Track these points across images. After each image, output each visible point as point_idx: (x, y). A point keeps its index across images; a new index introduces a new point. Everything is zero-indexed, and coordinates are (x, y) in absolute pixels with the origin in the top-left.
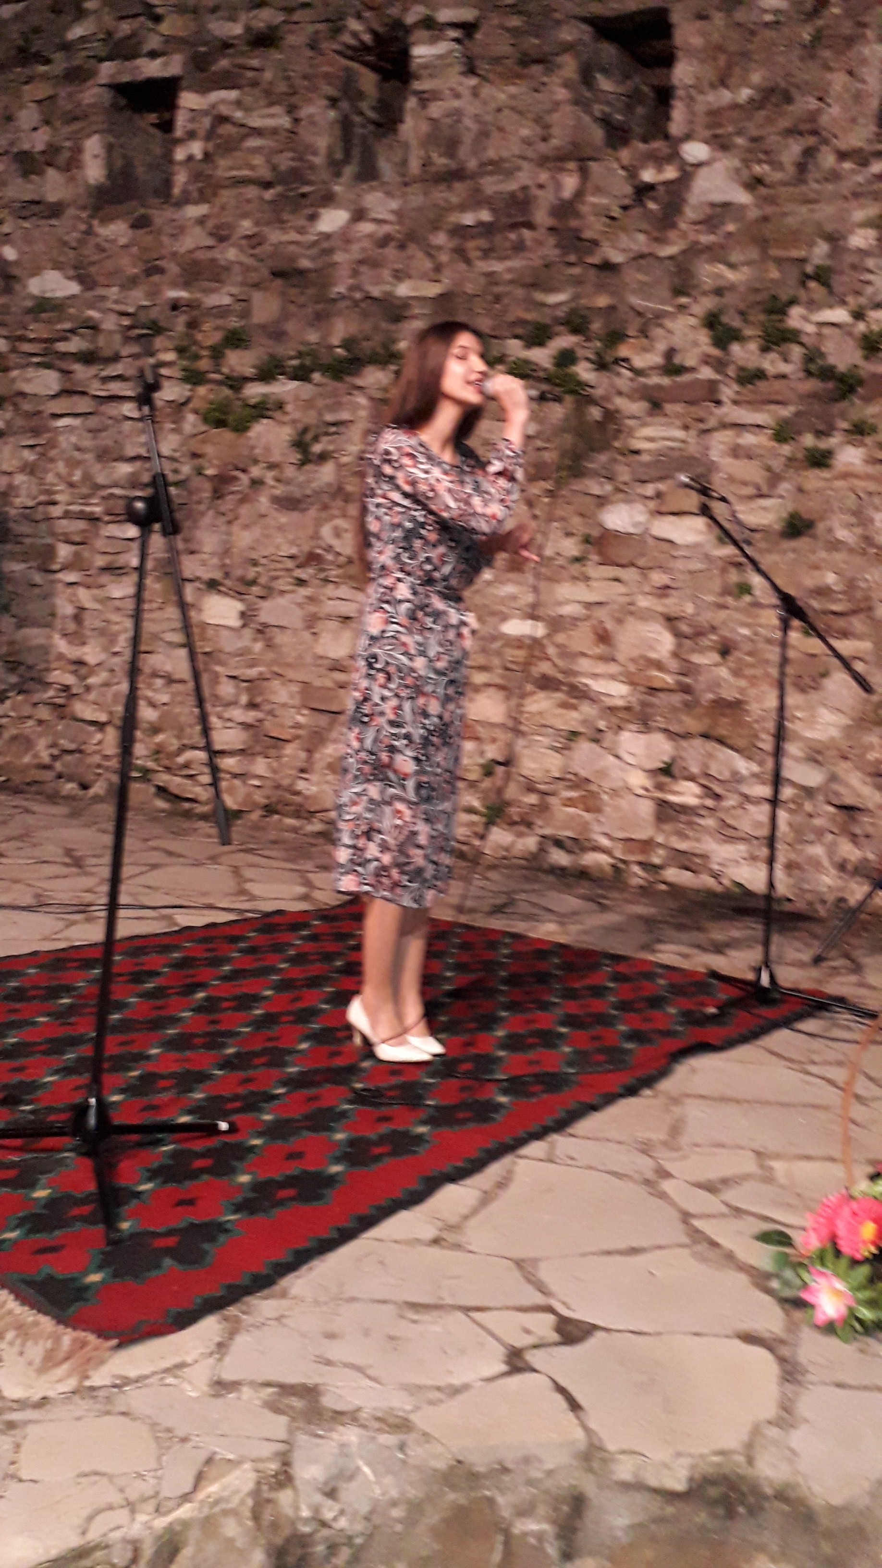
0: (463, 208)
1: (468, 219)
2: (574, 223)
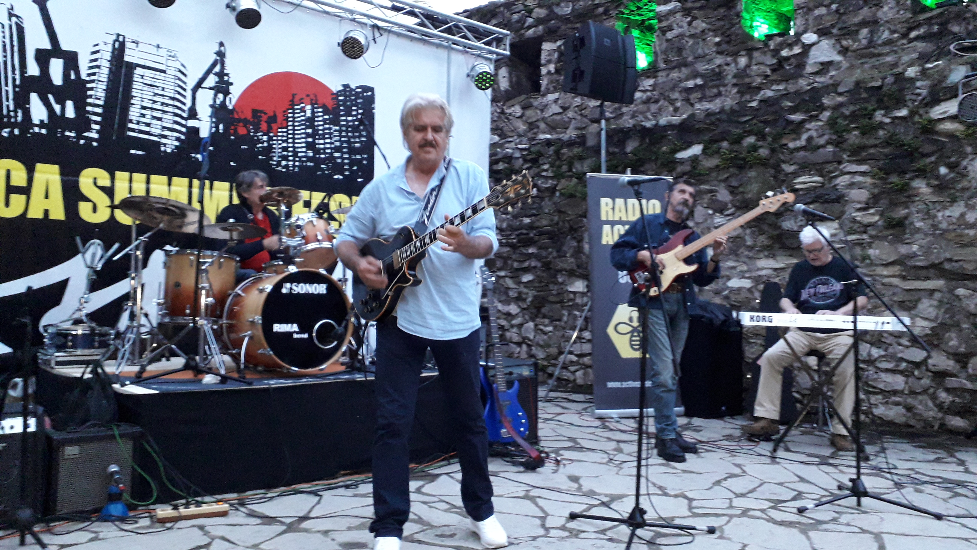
0: (687, 79)
1: (690, 84)
2: (747, 80)
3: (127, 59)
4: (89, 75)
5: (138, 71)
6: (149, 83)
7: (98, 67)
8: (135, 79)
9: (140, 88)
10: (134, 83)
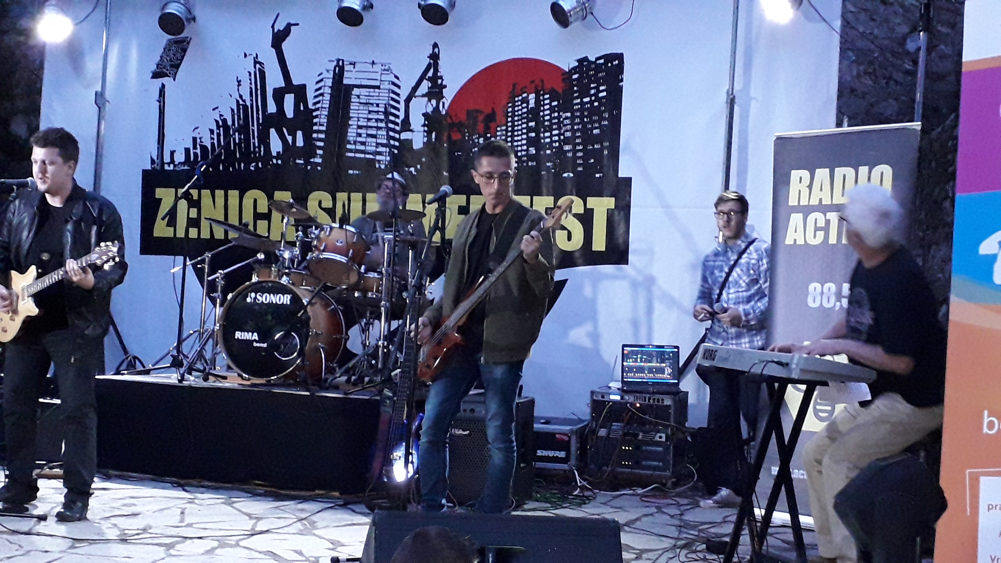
3: (346, 81)
4: (315, 104)
5: (356, 91)
6: (364, 101)
7: (322, 95)
8: (352, 100)
9: (357, 108)
10: (352, 104)
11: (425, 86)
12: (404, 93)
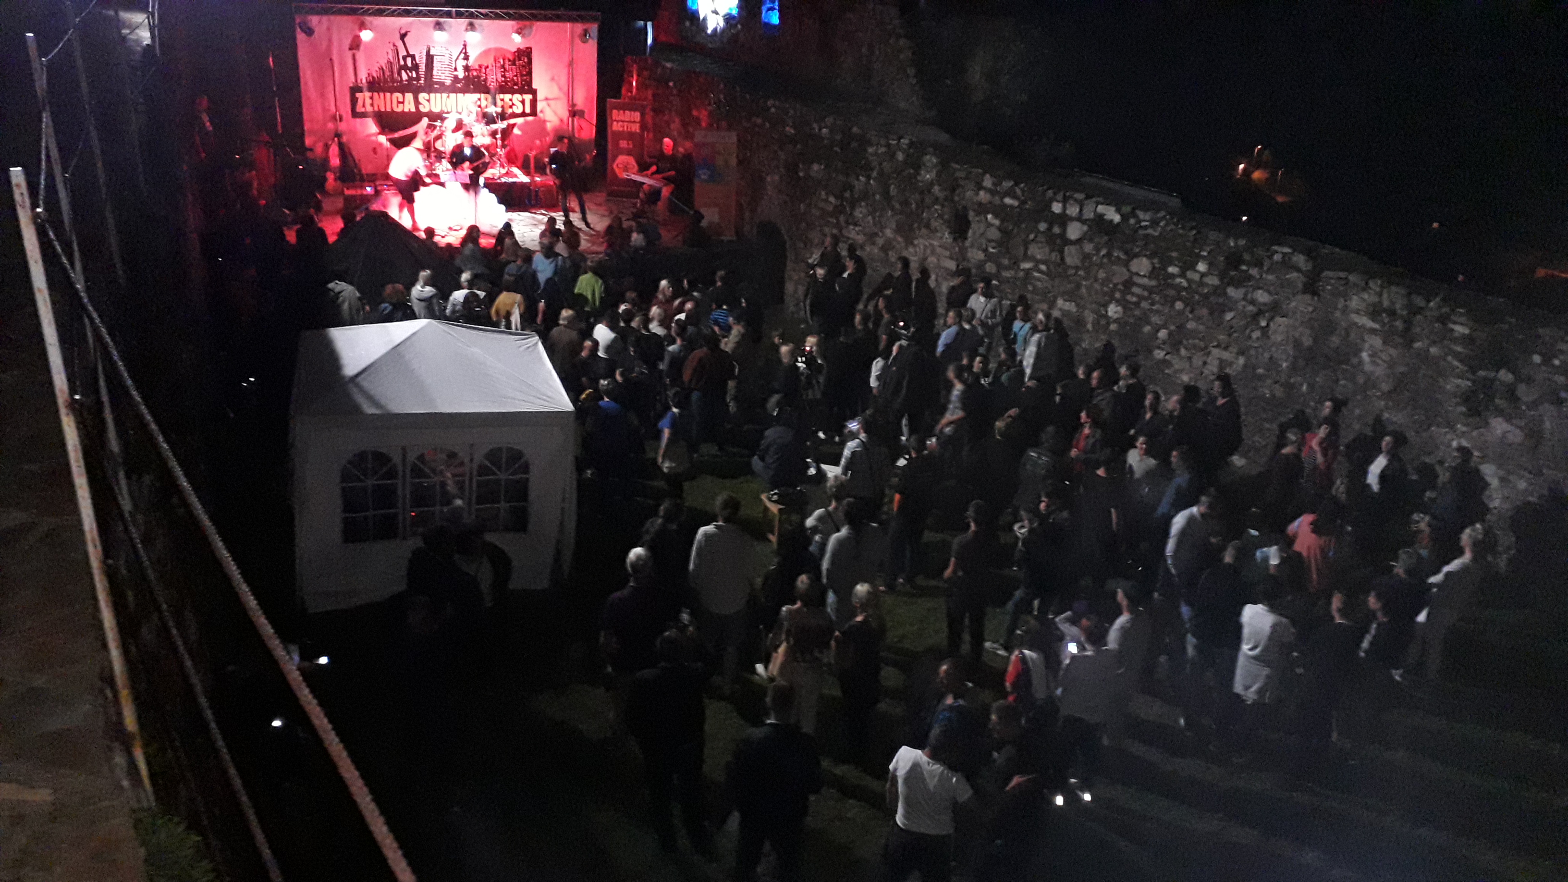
3: (431, 53)
4: (419, 61)
5: (435, 57)
6: (439, 60)
7: (422, 57)
8: (434, 60)
9: (436, 63)
11: (462, 56)
12: (454, 58)
